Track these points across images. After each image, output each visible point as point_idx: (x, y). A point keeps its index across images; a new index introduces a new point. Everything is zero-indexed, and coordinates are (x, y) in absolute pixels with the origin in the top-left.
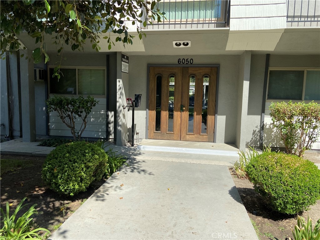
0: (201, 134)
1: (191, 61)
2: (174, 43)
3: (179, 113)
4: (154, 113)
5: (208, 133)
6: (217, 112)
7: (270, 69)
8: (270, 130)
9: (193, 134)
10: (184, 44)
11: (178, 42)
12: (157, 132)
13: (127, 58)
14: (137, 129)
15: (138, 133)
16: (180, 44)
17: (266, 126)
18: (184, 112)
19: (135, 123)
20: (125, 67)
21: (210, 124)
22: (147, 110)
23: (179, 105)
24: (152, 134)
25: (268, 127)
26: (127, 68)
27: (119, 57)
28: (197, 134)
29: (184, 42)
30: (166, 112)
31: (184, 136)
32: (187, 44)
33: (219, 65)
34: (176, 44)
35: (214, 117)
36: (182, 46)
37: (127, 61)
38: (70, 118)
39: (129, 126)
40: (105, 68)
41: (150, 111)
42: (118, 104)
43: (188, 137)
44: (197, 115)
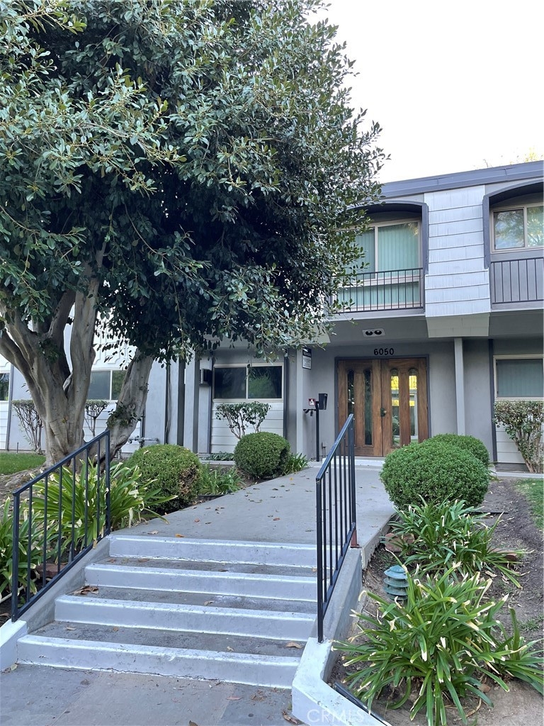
1: (391, 351)
2: (364, 332)
3: (379, 418)
6: (430, 416)
7: (496, 357)
10: (376, 332)
11: (369, 331)
13: (310, 351)
15: (325, 447)
16: (371, 333)
18: (386, 417)
19: (320, 434)
20: (307, 362)
23: (379, 408)
26: (310, 363)
27: (299, 351)
29: (375, 330)
30: (361, 418)
31: (387, 451)
32: (380, 333)
33: (428, 354)
34: (367, 333)
35: (426, 422)
36: (374, 335)
37: (310, 355)
38: (239, 428)
40: (282, 364)
41: (340, 417)
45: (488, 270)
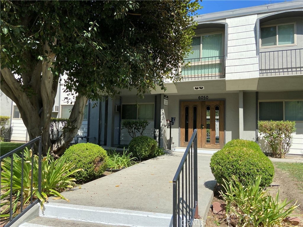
0: (215, 144)
1: (207, 97)
2: (194, 87)
3: (200, 130)
4: (184, 130)
5: (220, 143)
6: (225, 129)
7: (259, 101)
8: (263, 141)
9: (210, 143)
11: (197, 87)
12: (186, 142)
13: (167, 97)
14: (173, 141)
15: (174, 143)
17: (260, 138)
18: (204, 129)
19: (171, 137)
20: (166, 102)
21: (221, 137)
22: (180, 128)
23: (200, 125)
24: (183, 144)
25: (261, 139)
26: (167, 103)
27: (162, 97)
28: (212, 143)
29: (200, 87)
30: (192, 129)
31: (204, 145)
32: (202, 88)
33: (225, 99)
35: (223, 132)
36: (199, 89)
37: (167, 99)
38: (133, 133)
39: (168, 138)
40: (154, 103)
41: (181, 129)
42: (161, 124)
43: (206, 146)
44: (212, 131)
45: (258, 56)
